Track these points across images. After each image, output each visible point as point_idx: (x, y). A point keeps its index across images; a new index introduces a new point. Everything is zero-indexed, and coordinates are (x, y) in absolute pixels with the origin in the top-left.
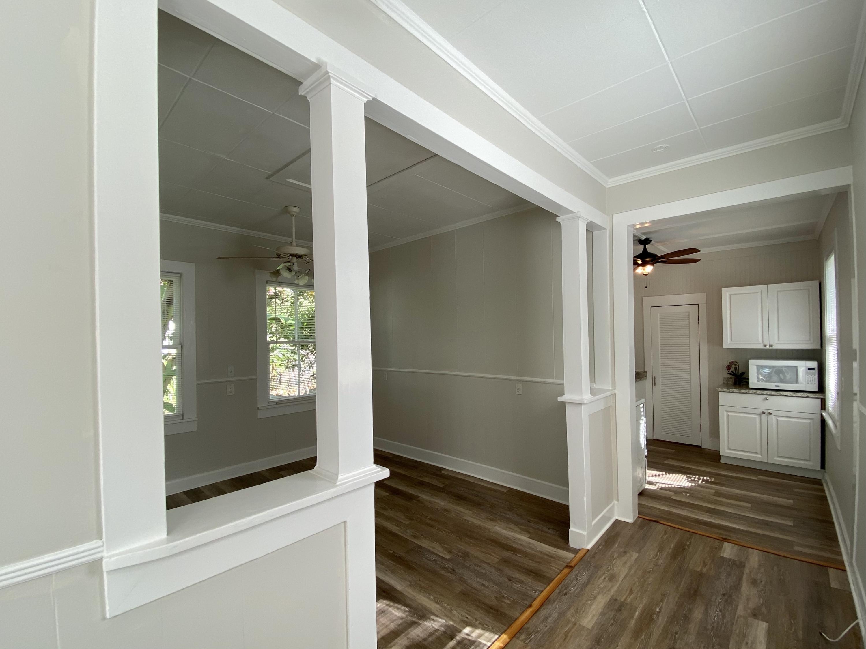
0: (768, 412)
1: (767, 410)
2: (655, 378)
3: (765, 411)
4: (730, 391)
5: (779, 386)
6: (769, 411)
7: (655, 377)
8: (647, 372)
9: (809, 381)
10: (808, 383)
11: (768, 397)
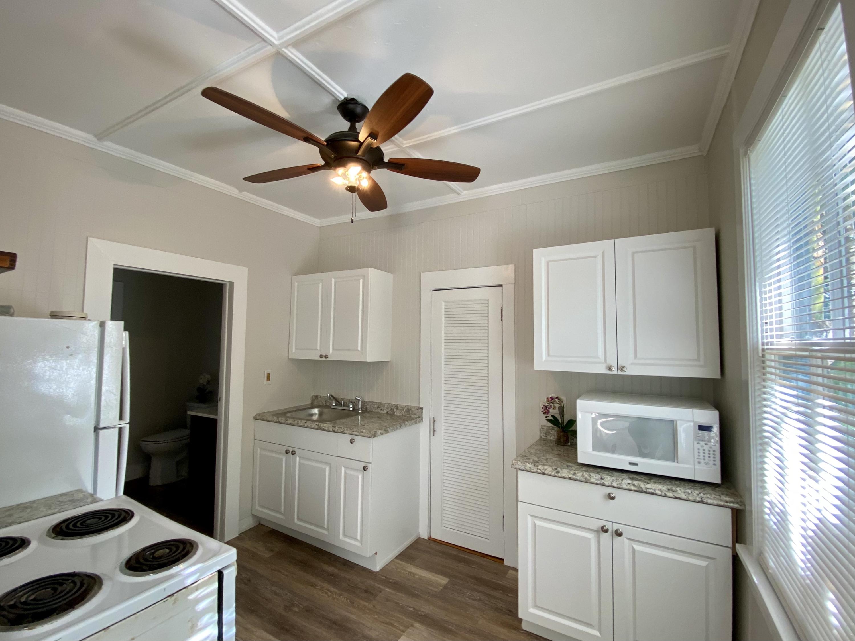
0: (615, 529)
1: (612, 522)
2: (434, 421)
3: (608, 525)
4: (539, 471)
5: (636, 464)
6: (616, 527)
7: (434, 418)
8: (422, 408)
9: (701, 457)
10: (699, 462)
11: (615, 492)
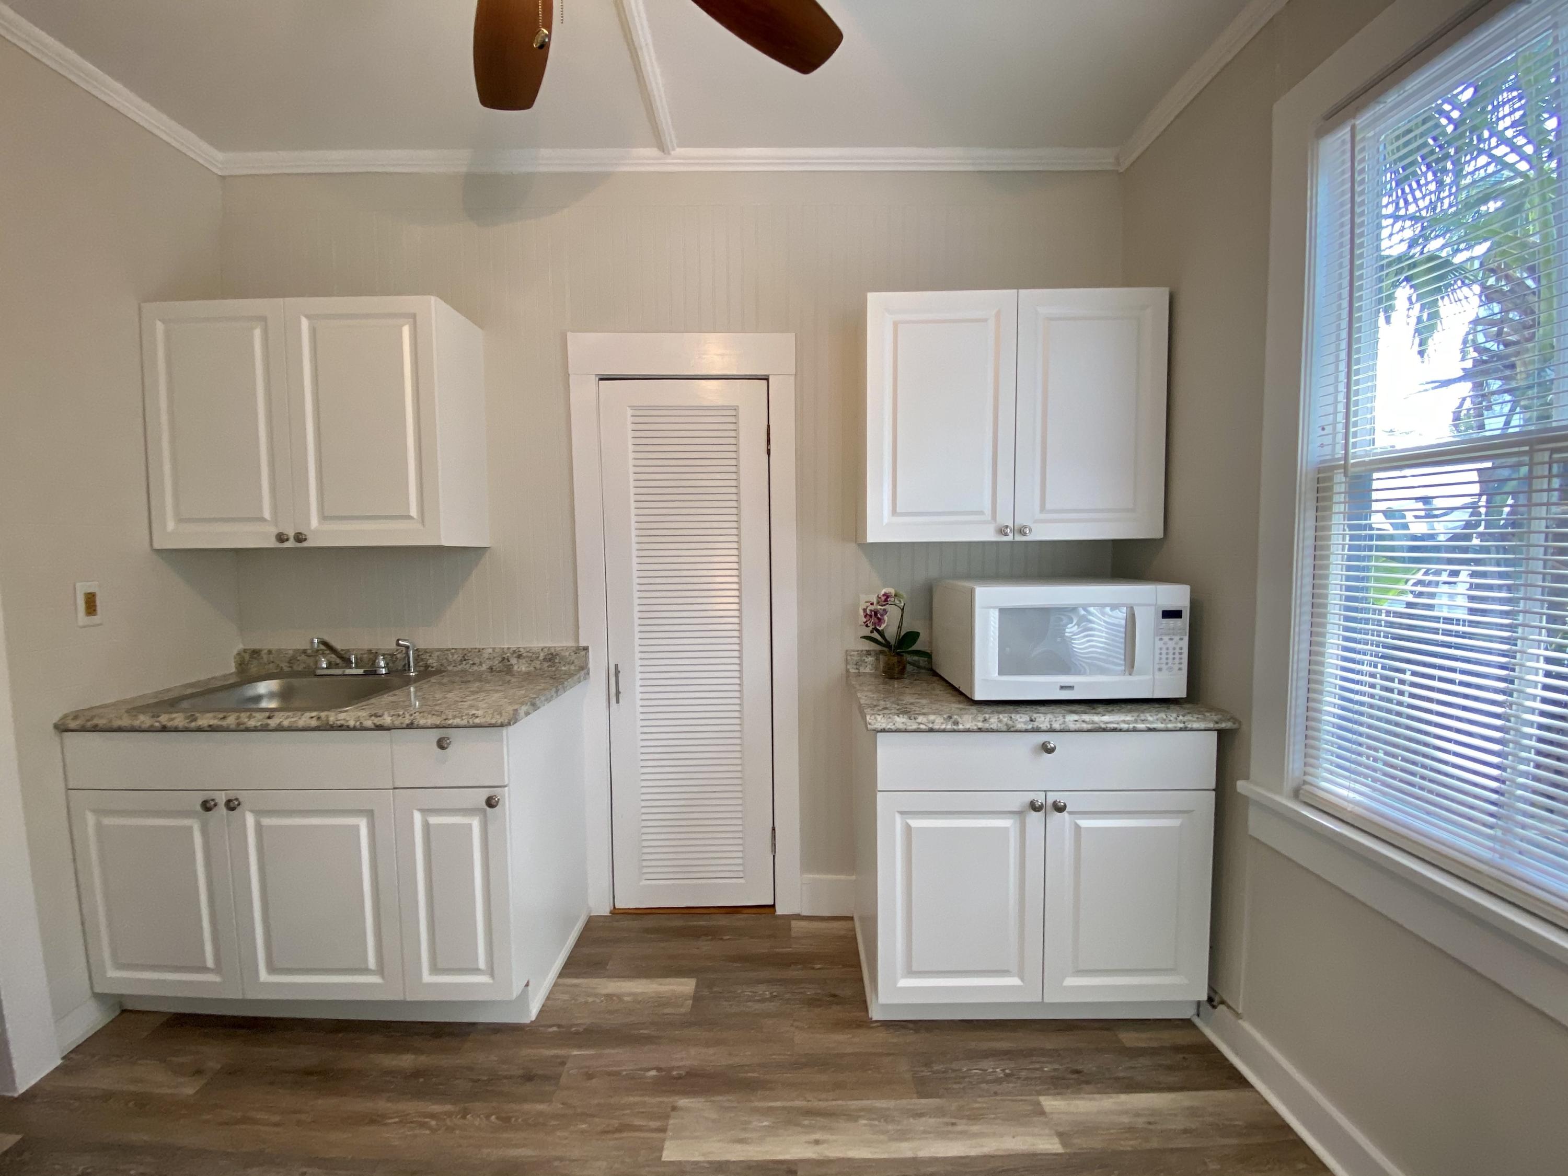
0: (1050, 801)
1: (1045, 791)
2: (617, 673)
3: (1040, 798)
4: (922, 727)
5: (1071, 688)
6: (1052, 798)
7: (616, 666)
8: (586, 649)
9: (1164, 661)
10: (1160, 669)
11: (1053, 740)
